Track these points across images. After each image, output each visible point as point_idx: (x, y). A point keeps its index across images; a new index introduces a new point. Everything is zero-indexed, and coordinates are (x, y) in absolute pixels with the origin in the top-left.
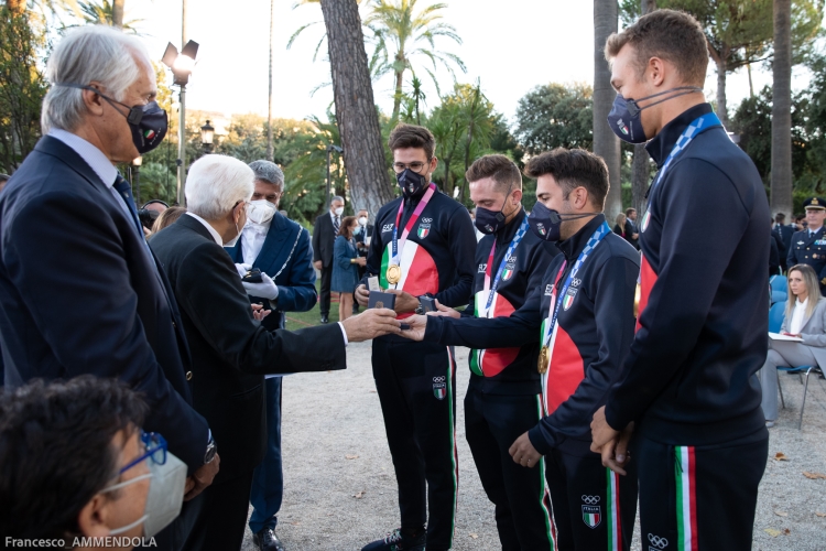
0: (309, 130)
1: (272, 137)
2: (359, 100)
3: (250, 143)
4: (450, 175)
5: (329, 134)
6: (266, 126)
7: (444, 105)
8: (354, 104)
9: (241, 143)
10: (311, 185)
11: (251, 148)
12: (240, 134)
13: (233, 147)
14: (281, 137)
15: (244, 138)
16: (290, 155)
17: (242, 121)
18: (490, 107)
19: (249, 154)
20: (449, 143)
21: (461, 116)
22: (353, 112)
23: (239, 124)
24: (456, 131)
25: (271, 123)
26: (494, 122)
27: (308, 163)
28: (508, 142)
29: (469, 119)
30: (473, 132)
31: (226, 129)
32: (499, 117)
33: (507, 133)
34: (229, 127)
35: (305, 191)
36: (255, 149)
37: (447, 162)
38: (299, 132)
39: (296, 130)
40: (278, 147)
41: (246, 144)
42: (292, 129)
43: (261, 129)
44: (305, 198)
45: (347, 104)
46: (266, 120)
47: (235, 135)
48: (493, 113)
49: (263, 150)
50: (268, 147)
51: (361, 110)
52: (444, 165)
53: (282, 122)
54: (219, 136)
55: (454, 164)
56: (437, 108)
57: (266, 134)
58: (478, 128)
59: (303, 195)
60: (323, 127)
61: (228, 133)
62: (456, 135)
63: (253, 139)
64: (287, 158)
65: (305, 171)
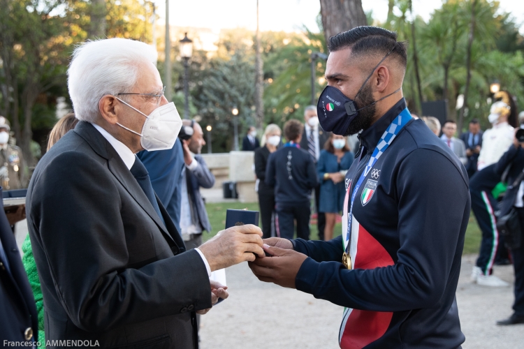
0: (300, 41)
1: (261, 50)
2: (346, 3)
3: (239, 57)
4: (450, 82)
5: (319, 43)
6: (255, 39)
7: (445, 6)
8: (340, 7)
9: (229, 58)
10: (303, 99)
11: (240, 63)
12: (228, 48)
13: (221, 62)
14: (272, 50)
15: (232, 53)
16: (281, 69)
17: (230, 36)
18: (496, 5)
19: (238, 70)
20: (448, 46)
21: (462, 14)
22: (339, 16)
23: (227, 38)
24: (455, 31)
25: (259, 36)
26: (502, 21)
27: (297, 75)
28: (518, 42)
29: (469, 17)
30: (476, 33)
31: (214, 44)
32: (507, 15)
33: (517, 33)
34: (217, 42)
35: (297, 106)
36: (244, 64)
37: (446, 67)
38: (289, 44)
39: (286, 42)
40: (266, 60)
41: (234, 59)
42: (281, 41)
43: (250, 43)
44: (297, 114)
45: (334, 7)
46: (254, 34)
47: (223, 50)
48: (499, 12)
49: (252, 64)
50: (256, 61)
51: (348, 14)
52: (442, 71)
53: (271, 34)
54: (206, 52)
55: (454, 68)
56: (436, 11)
57: (255, 47)
58: (481, 27)
59: (295, 110)
60: (311, 36)
61: (216, 48)
62: (456, 37)
63: (241, 54)
64: (276, 72)
65: (294, 84)
